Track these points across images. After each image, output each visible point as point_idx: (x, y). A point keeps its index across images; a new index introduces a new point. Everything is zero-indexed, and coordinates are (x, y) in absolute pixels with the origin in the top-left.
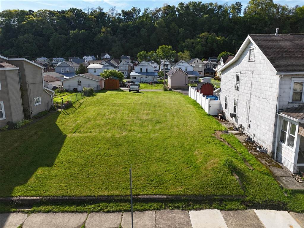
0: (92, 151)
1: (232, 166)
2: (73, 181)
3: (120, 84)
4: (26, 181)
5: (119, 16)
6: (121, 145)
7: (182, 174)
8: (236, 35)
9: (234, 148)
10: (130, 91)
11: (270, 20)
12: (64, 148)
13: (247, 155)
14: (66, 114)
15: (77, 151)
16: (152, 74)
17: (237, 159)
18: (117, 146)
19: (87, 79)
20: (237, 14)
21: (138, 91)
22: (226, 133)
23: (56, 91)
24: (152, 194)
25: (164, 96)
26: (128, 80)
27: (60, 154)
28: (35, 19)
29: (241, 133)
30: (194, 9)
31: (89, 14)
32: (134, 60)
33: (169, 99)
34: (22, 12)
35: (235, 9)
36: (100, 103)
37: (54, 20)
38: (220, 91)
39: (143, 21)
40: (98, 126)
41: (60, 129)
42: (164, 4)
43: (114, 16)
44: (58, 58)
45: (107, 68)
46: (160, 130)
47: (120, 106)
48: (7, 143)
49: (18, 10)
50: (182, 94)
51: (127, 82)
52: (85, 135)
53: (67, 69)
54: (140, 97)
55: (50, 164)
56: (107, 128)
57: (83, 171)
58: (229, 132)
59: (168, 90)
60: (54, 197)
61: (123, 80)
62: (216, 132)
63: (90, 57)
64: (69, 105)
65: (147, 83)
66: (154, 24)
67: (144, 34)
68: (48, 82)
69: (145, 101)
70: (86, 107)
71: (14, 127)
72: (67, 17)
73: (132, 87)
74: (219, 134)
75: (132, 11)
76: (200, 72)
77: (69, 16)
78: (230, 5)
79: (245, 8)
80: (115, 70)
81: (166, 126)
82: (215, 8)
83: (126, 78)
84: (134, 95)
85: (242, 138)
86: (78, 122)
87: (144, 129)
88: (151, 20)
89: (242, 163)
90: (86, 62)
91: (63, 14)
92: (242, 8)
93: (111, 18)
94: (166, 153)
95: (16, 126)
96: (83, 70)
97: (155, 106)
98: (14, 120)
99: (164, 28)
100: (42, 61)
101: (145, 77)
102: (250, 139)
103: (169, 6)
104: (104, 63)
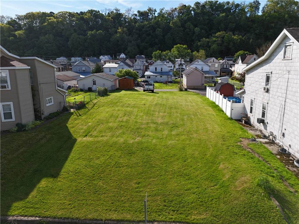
0: (102, 159)
1: (270, 187)
2: (78, 197)
3: (134, 83)
4: (27, 194)
5: (135, 17)
6: (134, 153)
7: (207, 195)
8: (254, 34)
9: (267, 162)
10: (144, 91)
11: (290, 18)
12: (72, 155)
13: (284, 172)
14: (78, 115)
15: (86, 159)
16: (167, 74)
17: (273, 177)
18: (130, 154)
19: (101, 78)
20: (255, 13)
21: (152, 91)
22: (254, 142)
23: (71, 90)
24: (171, 220)
25: (180, 96)
26: (143, 79)
27: (67, 162)
28: (55, 20)
29: (272, 143)
30: (210, 8)
31: (107, 15)
32: (149, 60)
33: (186, 100)
34: (44, 14)
35: (253, 7)
36: (113, 104)
37: (73, 21)
38: (244, 92)
39: (158, 21)
40: (110, 129)
41: (71, 131)
42: (180, 4)
43: (130, 16)
44: (76, 58)
45: (122, 67)
46: (178, 136)
47: (134, 107)
48: (13, 147)
49: (40, 12)
50: (198, 94)
51: (141, 81)
52: (96, 139)
53: (84, 69)
54: (155, 97)
55: (55, 175)
56: (120, 131)
57: (90, 184)
58: (257, 140)
59: (184, 90)
60: (55, 218)
61: (138, 80)
62: (242, 140)
63: (106, 57)
64: (82, 106)
65: (161, 82)
66: (170, 24)
67: (159, 34)
68: (63, 81)
69: (160, 102)
70: (99, 107)
71: (23, 129)
72: (85, 18)
73: (146, 87)
74: (246, 142)
75: (147, 11)
76: (216, 71)
77: (88, 17)
78: (247, 3)
79: (263, 6)
80: (130, 69)
81: (184, 131)
82: (232, 7)
83: (140, 78)
84: (149, 95)
85: (274, 149)
86: (90, 124)
87: (159, 134)
88: (167, 20)
89: (280, 182)
90: (102, 62)
91: (81, 16)
92: (260, 7)
93: (127, 18)
94: (186, 165)
95: (25, 128)
96: (99, 70)
97: (171, 108)
98: (24, 122)
99: (180, 27)
100: (61, 60)
101: (159, 76)
102: (284, 150)
103: (185, 6)
104: (119, 62)
